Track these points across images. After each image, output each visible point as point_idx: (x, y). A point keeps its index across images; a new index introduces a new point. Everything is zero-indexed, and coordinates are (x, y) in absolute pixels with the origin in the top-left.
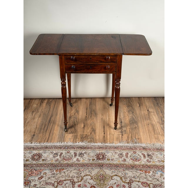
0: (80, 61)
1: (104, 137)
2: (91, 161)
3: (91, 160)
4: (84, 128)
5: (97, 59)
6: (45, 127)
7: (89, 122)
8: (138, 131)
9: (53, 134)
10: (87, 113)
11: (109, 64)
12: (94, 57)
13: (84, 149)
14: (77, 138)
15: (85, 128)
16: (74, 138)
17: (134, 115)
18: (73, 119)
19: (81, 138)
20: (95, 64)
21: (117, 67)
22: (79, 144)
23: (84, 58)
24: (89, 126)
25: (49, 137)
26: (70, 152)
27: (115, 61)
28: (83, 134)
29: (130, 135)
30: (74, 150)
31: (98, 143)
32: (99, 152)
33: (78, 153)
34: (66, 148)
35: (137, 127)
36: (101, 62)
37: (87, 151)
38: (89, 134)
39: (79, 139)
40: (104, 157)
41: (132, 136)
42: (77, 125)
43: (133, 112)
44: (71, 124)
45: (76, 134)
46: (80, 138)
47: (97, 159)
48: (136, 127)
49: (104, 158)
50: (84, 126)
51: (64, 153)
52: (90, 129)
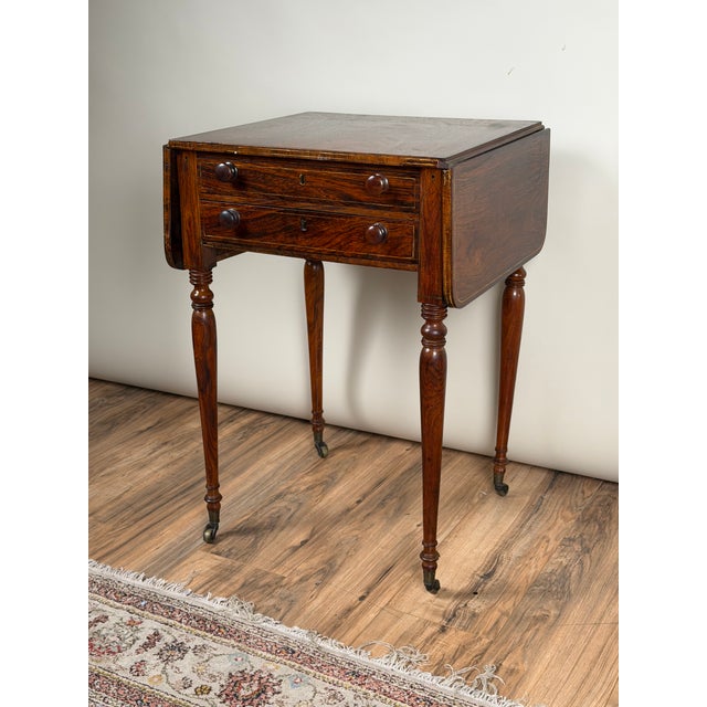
0: (260, 189)
1: (350, 610)
2: (190, 691)
3: (194, 686)
4: (295, 549)
5: (329, 185)
6: (148, 504)
7: (341, 532)
8: (537, 637)
9: (151, 537)
10: (364, 496)
11: (387, 214)
12: (316, 175)
13: (211, 631)
14: (225, 579)
15: (302, 551)
16: (217, 576)
17: (581, 563)
18: (283, 504)
19: (243, 585)
20: (319, 208)
21: (421, 235)
22: (210, 603)
23: (273, 176)
24: (324, 547)
25: (126, 543)
26: (140, 626)
27: (411, 200)
28: (267, 573)
29: (485, 641)
30: (166, 620)
31: (296, 628)
32: (257, 668)
33: (168, 639)
34: (143, 603)
35: (551, 619)
36: (349, 201)
37: (215, 645)
38: (296, 579)
39: (231, 584)
40: (259, 695)
41: (486, 650)
42: (276, 531)
43: (587, 550)
44: (260, 521)
45: (237, 564)
46: (240, 583)
47: (219, 696)
48: (544, 618)
49: (256, 701)
50: (303, 543)
51: (112, 620)
52: (315, 561)
